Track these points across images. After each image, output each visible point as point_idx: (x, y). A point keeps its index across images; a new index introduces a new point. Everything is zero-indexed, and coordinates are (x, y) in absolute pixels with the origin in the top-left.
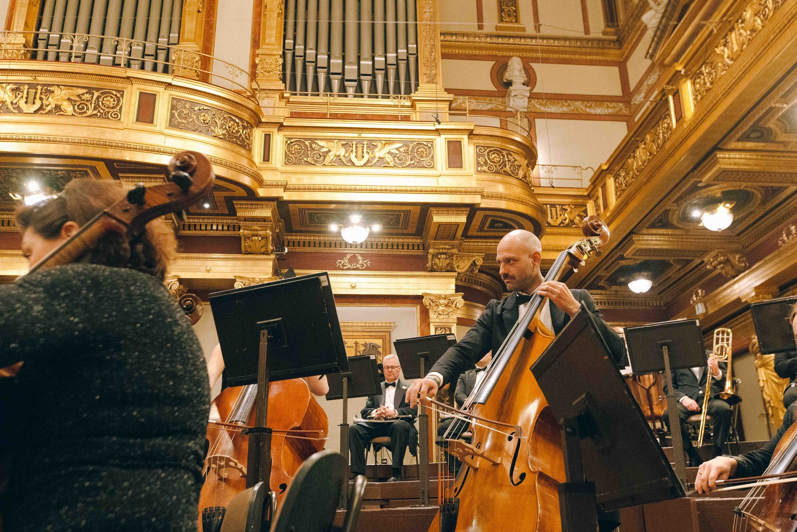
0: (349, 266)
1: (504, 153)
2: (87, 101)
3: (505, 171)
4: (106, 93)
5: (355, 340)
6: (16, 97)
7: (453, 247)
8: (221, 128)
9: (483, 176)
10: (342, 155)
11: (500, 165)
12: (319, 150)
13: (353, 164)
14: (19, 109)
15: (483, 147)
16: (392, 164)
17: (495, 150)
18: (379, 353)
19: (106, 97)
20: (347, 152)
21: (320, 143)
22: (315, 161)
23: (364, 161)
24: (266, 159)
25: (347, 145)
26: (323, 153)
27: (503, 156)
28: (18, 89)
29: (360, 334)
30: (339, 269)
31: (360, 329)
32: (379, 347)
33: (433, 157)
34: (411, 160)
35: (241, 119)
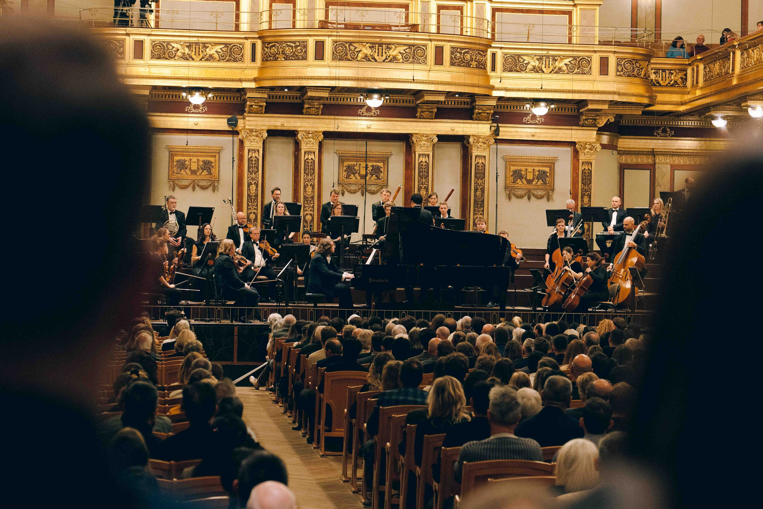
0: (531, 122)
1: (634, 62)
2: (409, 53)
3: (633, 75)
4: (418, 47)
5: (533, 168)
6: (372, 52)
7: (597, 116)
8: (475, 61)
9: (620, 79)
10: (537, 65)
11: (630, 71)
12: (523, 61)
13: (543, 72)
14: (374, 58)
15: (622, 59)
16: (566, 72)
17: (628, 61)
18: (547, 176)
19: (418, 50)
20: (540, 63)
21: (525, 58)
22: (520, 69)
23: (550, 70)
24: (493, 70)
25: (540, 59)
26: (526, 64)
27: (633, 64)
28: (373, 47)
29: (536, 164)
30: (525, 124)
31: (536, 161)
32: (547, 172)
33: (591, 67)
34: (577, 69)
35: (483, 51)
